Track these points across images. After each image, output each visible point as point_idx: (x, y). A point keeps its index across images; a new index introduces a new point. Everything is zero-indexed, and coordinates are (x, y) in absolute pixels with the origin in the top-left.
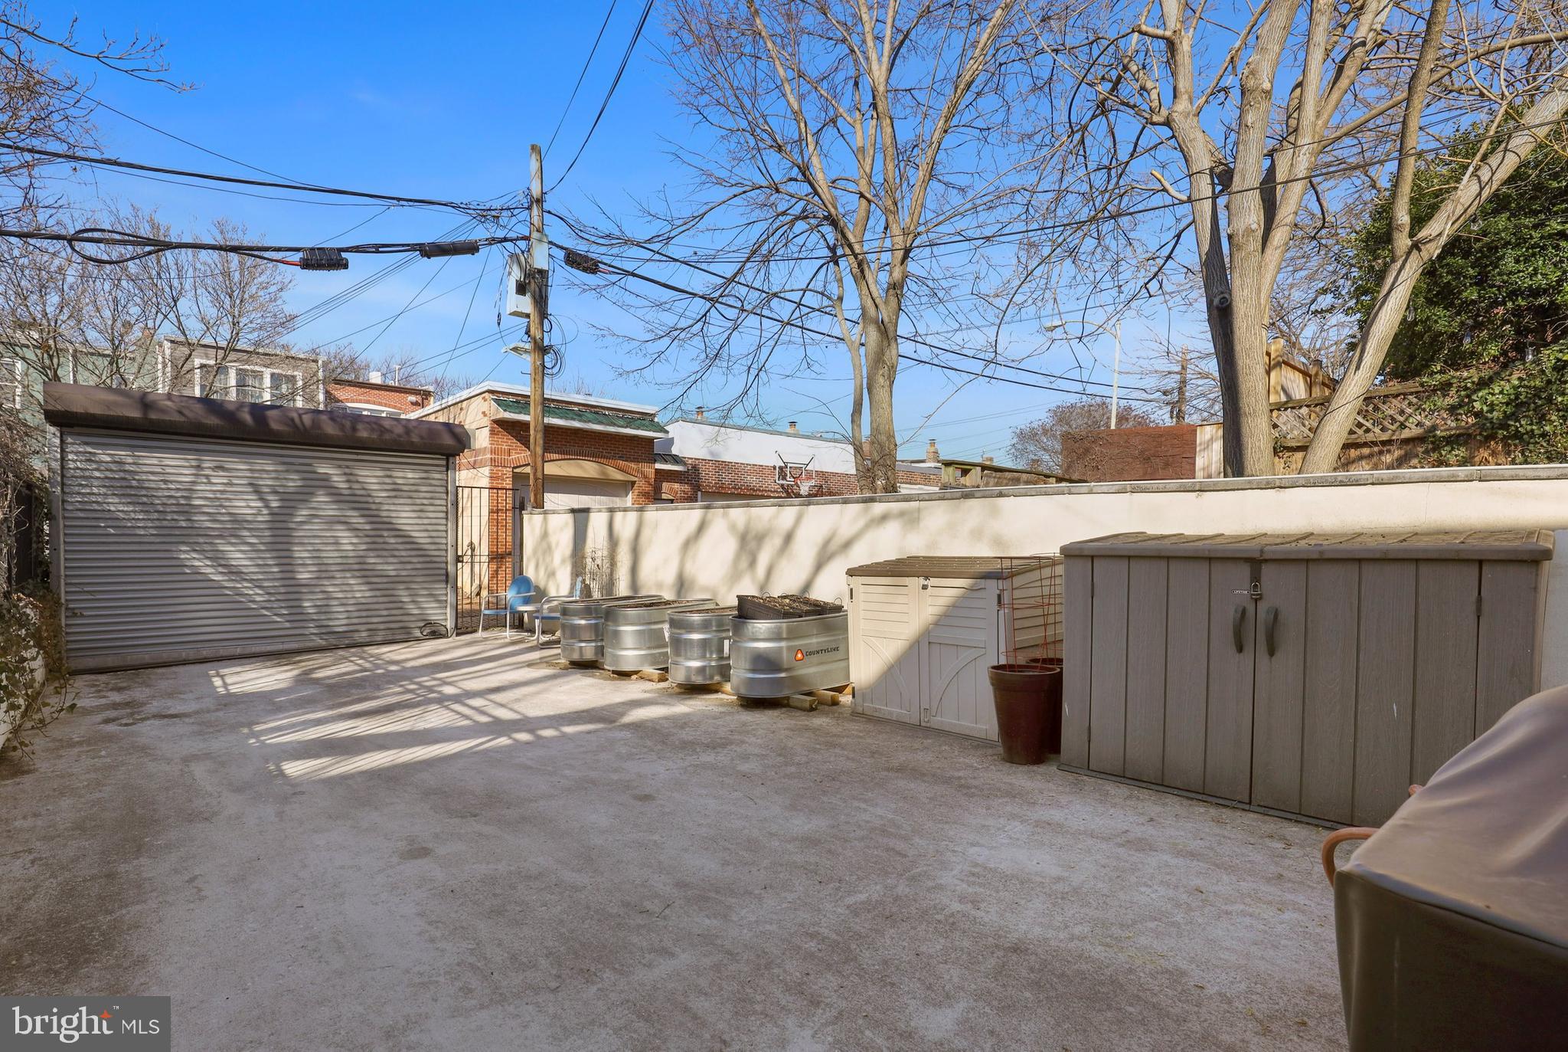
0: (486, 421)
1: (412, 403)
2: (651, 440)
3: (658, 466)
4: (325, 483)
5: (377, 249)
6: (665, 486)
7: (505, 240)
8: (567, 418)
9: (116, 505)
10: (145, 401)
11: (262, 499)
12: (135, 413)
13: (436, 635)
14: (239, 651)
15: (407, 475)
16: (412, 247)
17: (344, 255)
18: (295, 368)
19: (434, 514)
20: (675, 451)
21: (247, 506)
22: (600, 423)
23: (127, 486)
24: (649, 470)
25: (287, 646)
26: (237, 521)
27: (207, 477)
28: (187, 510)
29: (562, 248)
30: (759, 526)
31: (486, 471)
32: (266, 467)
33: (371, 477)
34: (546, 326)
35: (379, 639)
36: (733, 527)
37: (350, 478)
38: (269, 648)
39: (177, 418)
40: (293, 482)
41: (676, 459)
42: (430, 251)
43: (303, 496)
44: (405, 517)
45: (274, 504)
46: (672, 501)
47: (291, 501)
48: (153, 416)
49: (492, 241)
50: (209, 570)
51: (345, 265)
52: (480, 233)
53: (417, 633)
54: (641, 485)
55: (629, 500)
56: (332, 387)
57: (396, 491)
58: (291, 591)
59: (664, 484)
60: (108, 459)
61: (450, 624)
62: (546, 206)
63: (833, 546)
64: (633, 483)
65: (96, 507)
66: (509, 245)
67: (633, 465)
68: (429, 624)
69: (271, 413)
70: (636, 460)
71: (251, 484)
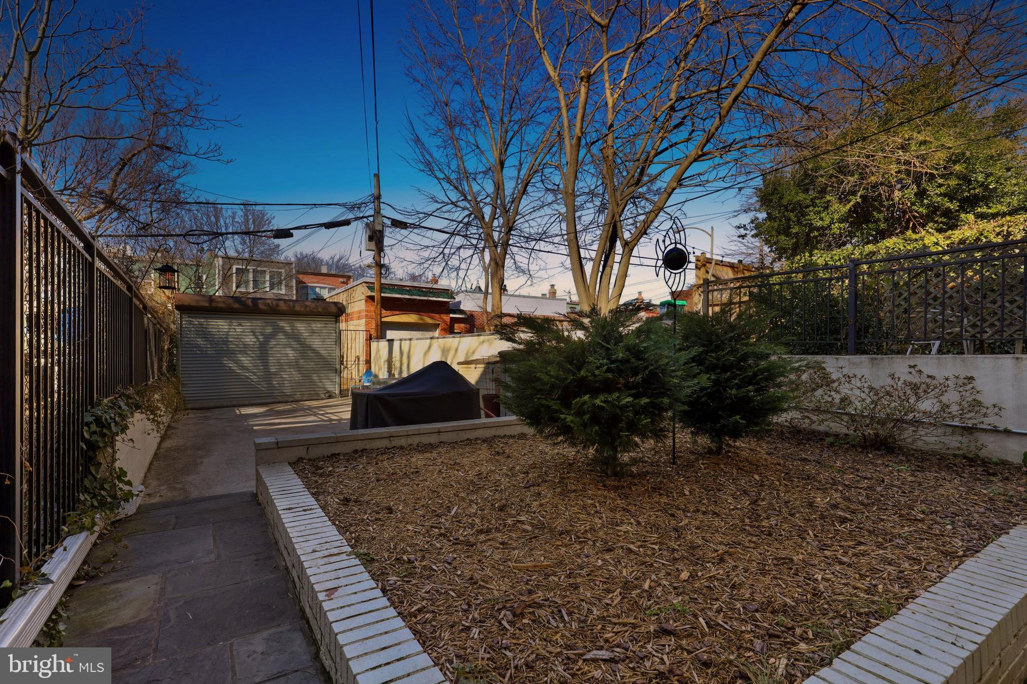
0: (363, 297)
1: (342, 283)
2: (448, 302)
3: (452, 315)
4: (282, 330)
5: (305, 227)
6: (456, 326)
7: (363, 217)
8: (402, 294)
9: (200, 341)
10: (211, 299)
11: (256, 338)
12: (207, 304)
13: (330, 397)
14: (247, 402)
15: (317, 325)
16: (321, 225)
17: (291, 231)
18: (281, 268)
19: (330, 342)
20: (462, 307)
21: (250, 339)
22: (420, 295)
23: (205, 334)
24: (447, 318)
25: (267, 401)
26: (246, 346)
27: (235, 329)
28: (226, 342)
29: (389, 218)
30: (448, 345)
31: (363, 321)
32: (257, 324)
33: (301, 327)
34: (382, 254)
35: (305, 398)
36: (439, 346)
37: (293, 327)
38: (260, 401)
39: (222, 305)
40: (269, 330)
41: (462, 312)
42: (329, 225)
43: (273, 336)
44: (316, 343)
45: (261, 340)
46: (460, 333)
47: (268, 338)
48: (214, 305)
49: (357, 219)
50: (235, 368)
51: (291, 235)
52: (350, 216)
53: (323, 396)
54: (442, 325)
55: (437, 333)
56: (301, 277)
57: (313, 332)
58: (268, 376)
59: (456, 325)
60: (197, 323)
61: (337, 392)
62: (381, 200)
63: (469, 354)
64: (439, 324)
65: (192, 342)
66: (365, 220)
67: (438, 316)
68: (328, 392)
69: (259, 301)
70: (440, 313)
71: (252, 332)
